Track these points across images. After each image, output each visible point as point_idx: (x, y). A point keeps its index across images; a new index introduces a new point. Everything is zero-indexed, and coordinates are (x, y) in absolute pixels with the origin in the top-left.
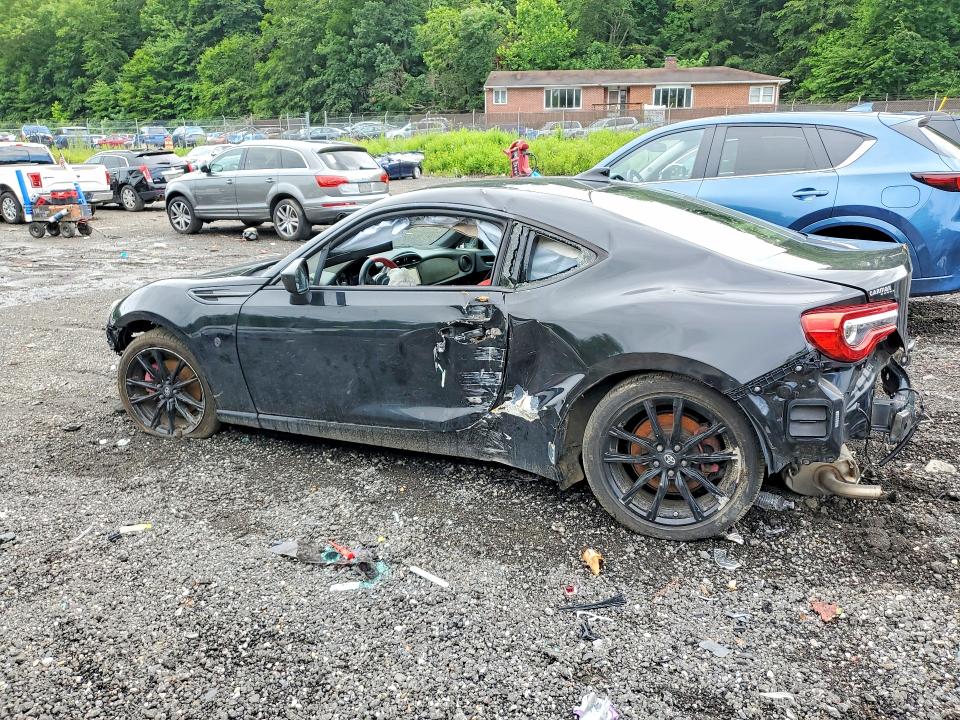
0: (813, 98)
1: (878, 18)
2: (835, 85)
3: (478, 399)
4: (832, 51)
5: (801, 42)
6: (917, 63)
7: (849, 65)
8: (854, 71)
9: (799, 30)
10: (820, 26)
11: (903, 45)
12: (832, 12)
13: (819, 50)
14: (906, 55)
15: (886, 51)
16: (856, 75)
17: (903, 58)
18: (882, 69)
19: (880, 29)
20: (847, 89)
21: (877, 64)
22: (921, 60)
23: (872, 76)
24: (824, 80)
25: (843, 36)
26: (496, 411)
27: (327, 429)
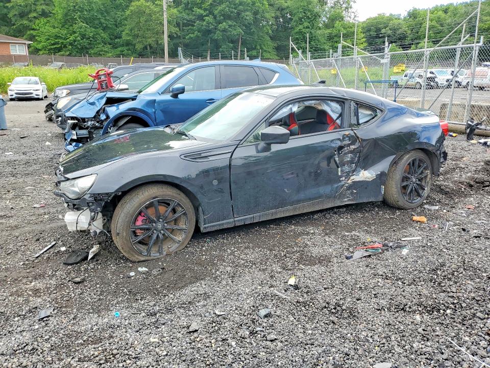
0: (41, 53)
1: (66, 15)
2: (52, 47)
3: (344, 178)
4: (46, 29)
5: (25, 22)
6: (91, 39)
7: (57, 37)
8: (61, 41)
9: (22, 15)
10: (35, 15)
11: (82, 30)
12: (40, 8)
13: (38, 28)
14: (85, 35)
15: (75, 32)
16: (62, 43)
17: (83, 36)
18: (75, 41)
19: (68, 21)
20: (59, 50)
21: (72, 38)
22: (93, 38)
23: (71, 44)
24: (45, 44)
25: (48, 21)
26: (349, 182)
27: (276, 213)
